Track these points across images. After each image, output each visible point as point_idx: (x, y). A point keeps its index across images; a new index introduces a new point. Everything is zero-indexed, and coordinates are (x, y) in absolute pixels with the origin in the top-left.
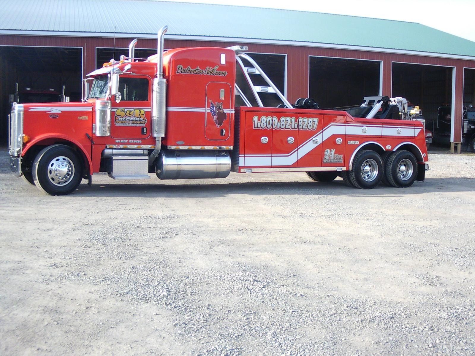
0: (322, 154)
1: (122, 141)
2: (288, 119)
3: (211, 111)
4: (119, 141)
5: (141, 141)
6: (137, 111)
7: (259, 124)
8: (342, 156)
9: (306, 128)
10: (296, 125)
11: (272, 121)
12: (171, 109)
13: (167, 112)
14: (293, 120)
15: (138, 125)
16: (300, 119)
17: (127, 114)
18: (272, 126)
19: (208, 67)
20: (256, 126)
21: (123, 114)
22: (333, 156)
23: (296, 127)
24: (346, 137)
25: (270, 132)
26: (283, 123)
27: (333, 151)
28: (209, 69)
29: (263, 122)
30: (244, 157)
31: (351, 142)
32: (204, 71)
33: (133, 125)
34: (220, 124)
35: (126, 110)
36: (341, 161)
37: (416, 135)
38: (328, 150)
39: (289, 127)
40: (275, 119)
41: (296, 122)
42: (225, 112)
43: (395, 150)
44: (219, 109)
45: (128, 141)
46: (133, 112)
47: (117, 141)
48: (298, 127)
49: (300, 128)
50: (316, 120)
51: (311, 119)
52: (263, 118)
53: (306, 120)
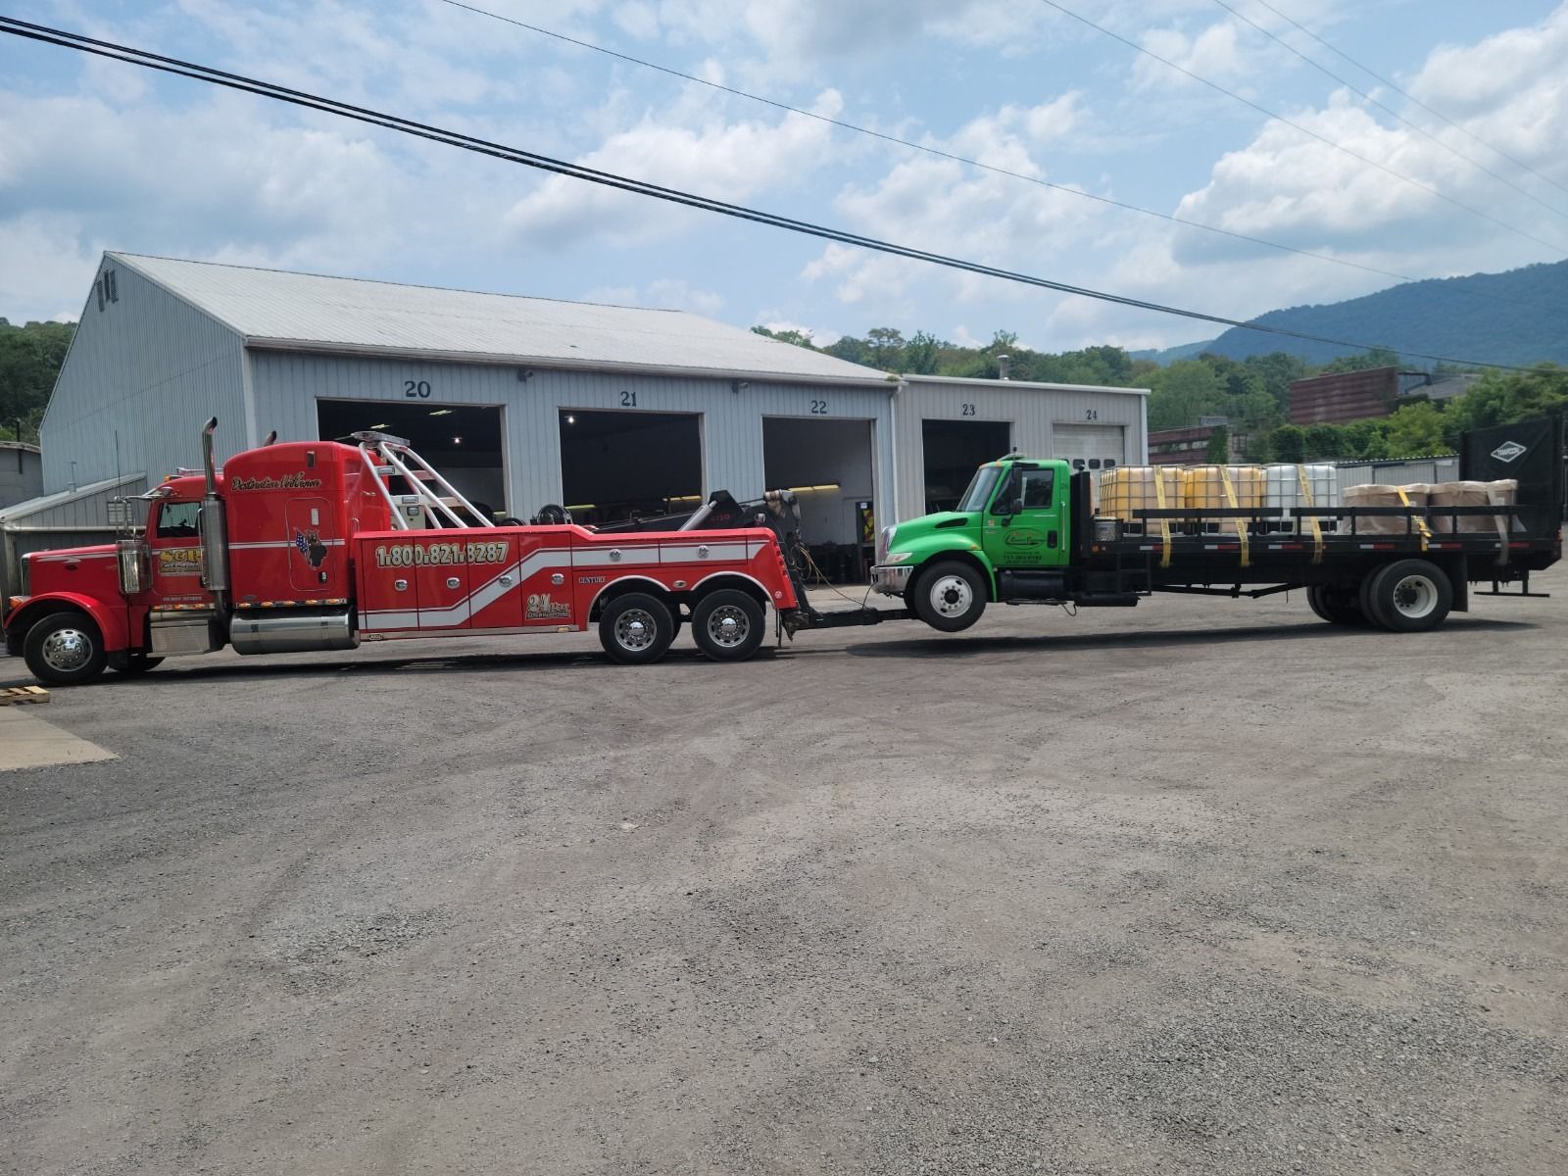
0: (524, 605)
1: (173, 599)
2: (445, 547)
3: (299, 545)
4: (169, 599)
5: (200, 598)
6: (191, 553)
7: (388, 559)
8: (566, 605)
9: (484, 559)
10: (461, 556)
11: (414, 552)
12: (233, 547)
13: (226, 552)
14: (456, 548)
15: (193, 574)
16: (471, 546)
17: (177, 558)
18: (414, 560)
19: (285, 476)
20: (382, 563)
21: (170, 558)
22: (546, 605)
23: (462, 560)
24: (572, 572)
25: (414, 573)
26: (434, 554)
27: (546, 598)
28: (287, 479)
29: (396, 556)
30: (366, 614)
32: (281, 483)
33: (186, 574)
34: (316, 564)
35: (175, 552)
36: (568, 613)
38: (536, 597)
39: (448, 561)
40: (419, 548)
41: (461, 550)
42: (324, 544)
43: (693, 589)
44: (311, 540)
45: (182, 599)
46: (184, 554)
47: (166, 599)
48: (467, 560)
49: (469, 560)
50: (504, 546)
51: (492, 545)
52: (396, 549)
53: (482, 546)
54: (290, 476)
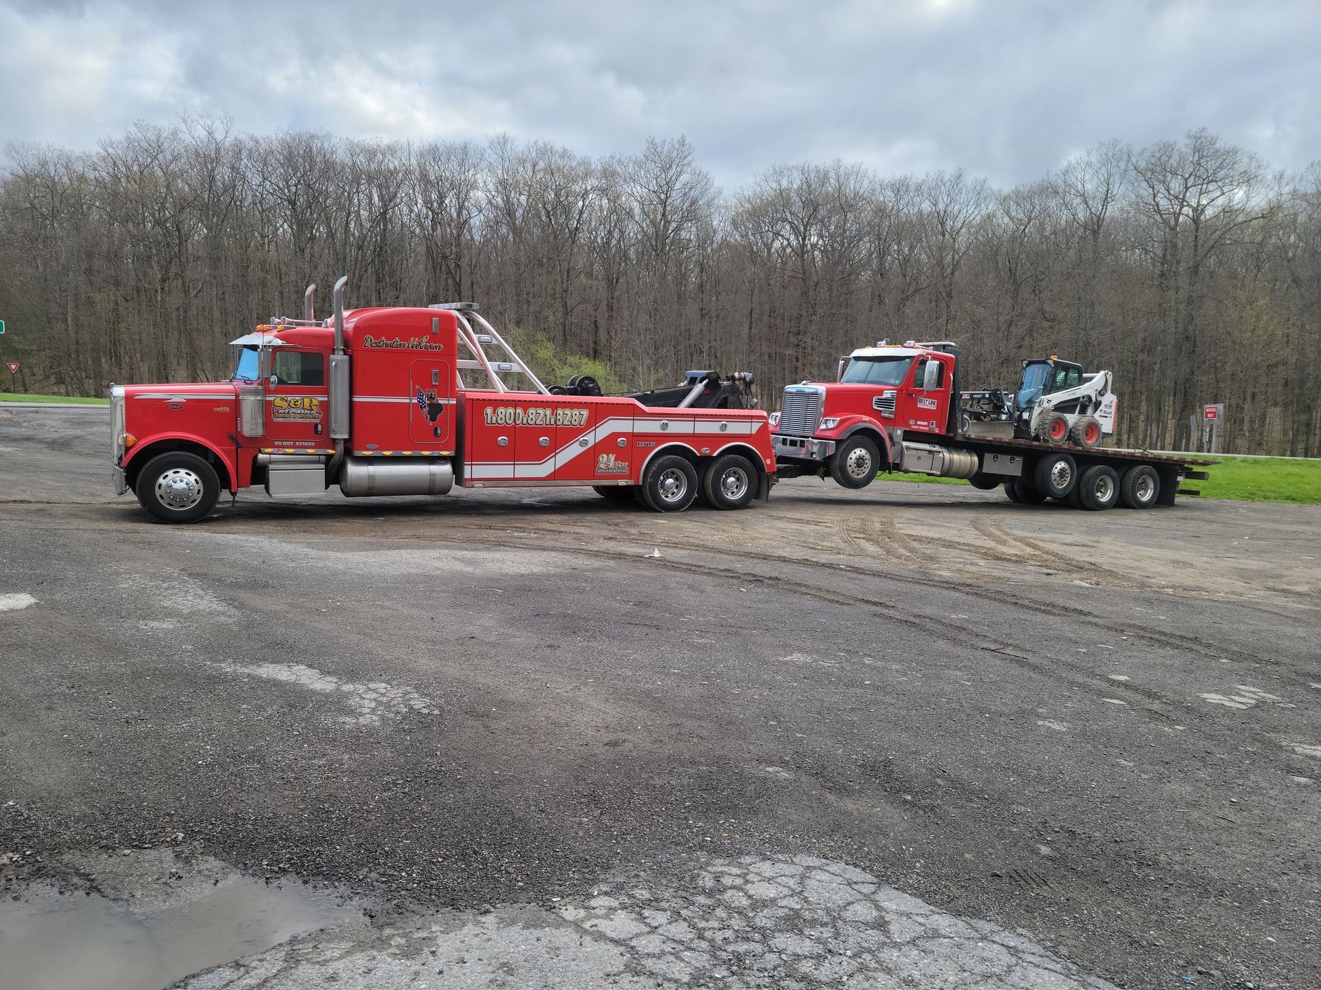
0: (596, 462)
1: (285, 443)
2: (541, 411)
3: (419, 402)
4: (280, 443)
5: (313, 444)
6: (307, 401)
7: (494, 418)
8: (627, 463)
9: (569, 423)
10: (553, 420)
11: (515, 414)
12: (357, 399)
13: (351, 403)
14: (548, 412)
15: (308, 421)
16: (560, 411)
17: (292, 405)
18: (515, 420)
19: (412, 338)
20: (489, 422)
21: (285, 404)
22: (612, 464)
23: (553, 422)
24: (633, 437)
25: (513, 431)
26: (531, 416)
27: (612, 457)
28: (414, 341)
29: (500, 416)
30: (472, 465)
31: (641, 444)
32: (407, 344)
33: (300, 420)
34: (433, 419)
35: (289, 399)
36: (626, 471)
37: (754, 432)
38: (605, 456)
39: (541, 423)
40: (519, 410)
41: (553, 414)
42: (440, 402)
43: (715, 455)
44: (431, 398)
45: (294, 444)
46: (300, 402)
47: (276, 443)
48: (556, 423)
49: (558, 423)
50: (585, 413)
51: (576, 412)
52: (501, 410)
53: (568, 412)
54: (417, 339)
